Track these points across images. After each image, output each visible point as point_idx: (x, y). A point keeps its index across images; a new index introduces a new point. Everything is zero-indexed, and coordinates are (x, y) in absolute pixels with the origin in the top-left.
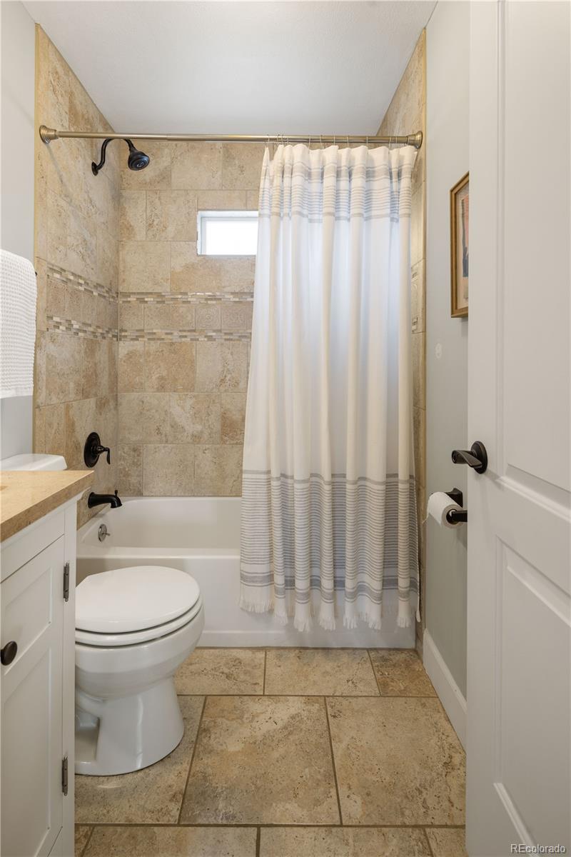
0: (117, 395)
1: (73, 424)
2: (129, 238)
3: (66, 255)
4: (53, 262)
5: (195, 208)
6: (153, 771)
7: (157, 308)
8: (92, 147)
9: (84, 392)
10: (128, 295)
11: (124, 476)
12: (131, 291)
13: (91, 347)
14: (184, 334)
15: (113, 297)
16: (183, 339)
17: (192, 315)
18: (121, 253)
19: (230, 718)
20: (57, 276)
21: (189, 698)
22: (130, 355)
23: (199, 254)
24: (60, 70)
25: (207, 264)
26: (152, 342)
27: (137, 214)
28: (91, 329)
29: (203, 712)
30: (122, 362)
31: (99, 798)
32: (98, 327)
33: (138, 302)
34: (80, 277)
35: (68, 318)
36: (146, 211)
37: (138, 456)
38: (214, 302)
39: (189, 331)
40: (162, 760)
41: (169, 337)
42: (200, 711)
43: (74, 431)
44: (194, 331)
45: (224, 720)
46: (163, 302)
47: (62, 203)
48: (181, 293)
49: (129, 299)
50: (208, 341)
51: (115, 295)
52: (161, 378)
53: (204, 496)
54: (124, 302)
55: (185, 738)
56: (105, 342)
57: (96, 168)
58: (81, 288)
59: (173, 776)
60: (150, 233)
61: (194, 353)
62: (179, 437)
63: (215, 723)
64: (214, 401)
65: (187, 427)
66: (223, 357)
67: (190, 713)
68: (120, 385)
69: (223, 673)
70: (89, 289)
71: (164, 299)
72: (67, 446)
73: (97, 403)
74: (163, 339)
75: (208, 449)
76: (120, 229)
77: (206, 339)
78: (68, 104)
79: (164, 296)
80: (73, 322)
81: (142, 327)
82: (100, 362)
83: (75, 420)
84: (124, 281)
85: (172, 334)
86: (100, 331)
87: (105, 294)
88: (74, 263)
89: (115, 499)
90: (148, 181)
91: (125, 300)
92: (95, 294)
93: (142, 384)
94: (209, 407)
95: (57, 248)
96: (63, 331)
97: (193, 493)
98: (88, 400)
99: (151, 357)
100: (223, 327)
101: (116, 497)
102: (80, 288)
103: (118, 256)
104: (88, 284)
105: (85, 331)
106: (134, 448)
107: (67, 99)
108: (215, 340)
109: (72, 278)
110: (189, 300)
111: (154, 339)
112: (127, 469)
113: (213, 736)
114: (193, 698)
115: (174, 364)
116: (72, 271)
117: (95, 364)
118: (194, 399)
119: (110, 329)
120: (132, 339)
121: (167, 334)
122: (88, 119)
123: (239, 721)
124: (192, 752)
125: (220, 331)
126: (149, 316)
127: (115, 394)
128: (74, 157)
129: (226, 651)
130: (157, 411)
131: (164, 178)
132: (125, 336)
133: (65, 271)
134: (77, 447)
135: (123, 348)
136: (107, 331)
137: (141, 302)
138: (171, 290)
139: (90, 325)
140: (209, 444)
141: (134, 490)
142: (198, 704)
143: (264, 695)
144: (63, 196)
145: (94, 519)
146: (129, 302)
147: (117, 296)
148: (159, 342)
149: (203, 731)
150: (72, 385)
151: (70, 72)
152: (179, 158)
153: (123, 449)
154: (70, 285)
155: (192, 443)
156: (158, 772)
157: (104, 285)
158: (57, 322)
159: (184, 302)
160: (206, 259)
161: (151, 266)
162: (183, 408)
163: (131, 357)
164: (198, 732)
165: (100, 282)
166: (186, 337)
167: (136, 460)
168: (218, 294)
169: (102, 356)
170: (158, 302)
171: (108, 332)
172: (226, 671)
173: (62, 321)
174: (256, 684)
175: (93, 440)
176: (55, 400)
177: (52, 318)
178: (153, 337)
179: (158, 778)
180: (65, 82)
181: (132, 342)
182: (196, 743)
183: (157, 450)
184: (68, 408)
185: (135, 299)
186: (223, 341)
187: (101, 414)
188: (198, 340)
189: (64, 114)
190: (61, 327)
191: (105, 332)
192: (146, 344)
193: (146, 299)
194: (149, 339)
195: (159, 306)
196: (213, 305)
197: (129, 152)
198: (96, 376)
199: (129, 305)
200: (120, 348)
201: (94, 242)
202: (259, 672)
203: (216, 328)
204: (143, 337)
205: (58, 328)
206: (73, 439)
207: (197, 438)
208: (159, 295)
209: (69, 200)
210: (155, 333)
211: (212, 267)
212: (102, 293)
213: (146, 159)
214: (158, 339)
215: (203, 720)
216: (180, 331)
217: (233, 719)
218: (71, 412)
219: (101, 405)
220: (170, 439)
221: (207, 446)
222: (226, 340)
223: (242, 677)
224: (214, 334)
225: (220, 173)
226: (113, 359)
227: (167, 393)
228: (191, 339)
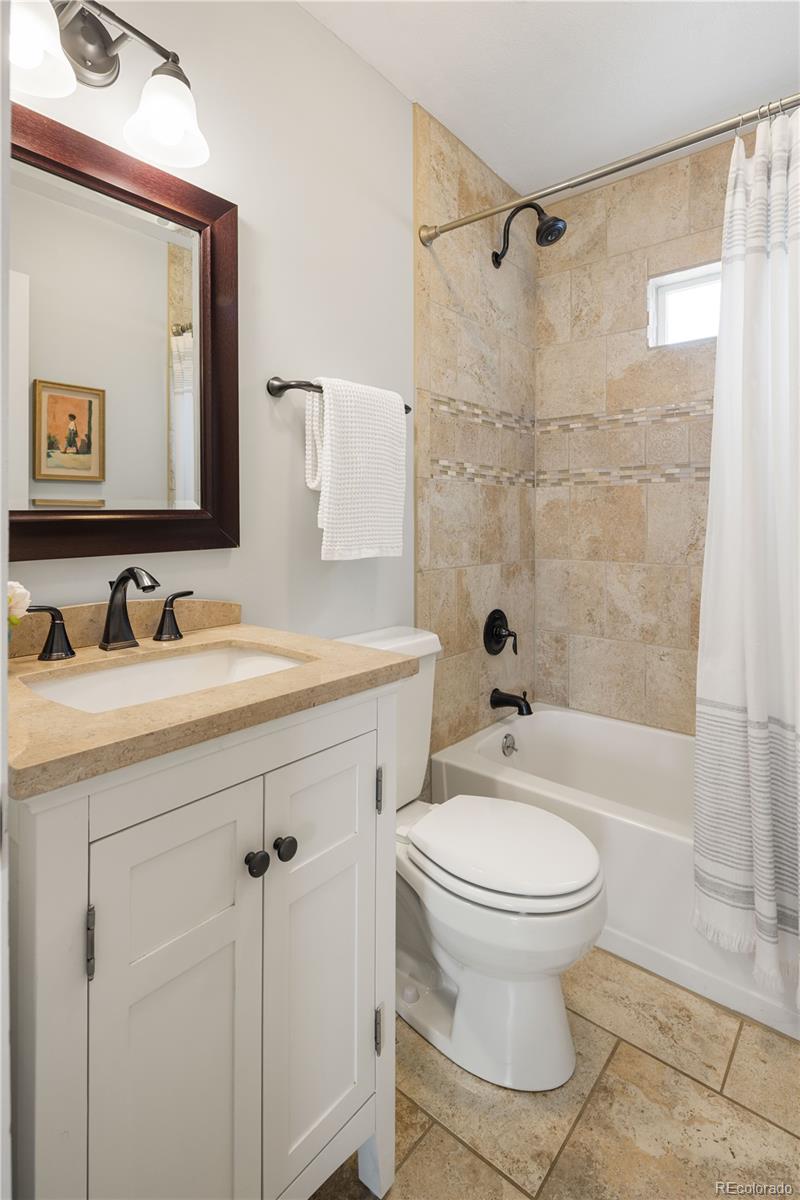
0: (533, 562)
1: (468, 595)
2: (548, 343)
3: (456, 380)
4: (438, 392)
5: (644, 276)
6: (519, 1100)
7: (587, 437)
8: (492, 231)
9: (483, 555)
10: (546, 422)
11: (544, 675)
12: (550, 417)
13: (493, 496)
14: (628, 473)
15: (526, 428)
16: (627, 481)
17: (640, 443)
18: (538, 365)
19: (651, 1096)
20: (444, 408)
21: (593, 1027)
22: (551, 506)
23: (651, 346)
24: (446, 148)
25: (665, 360)
26: (580, 487)
27: (557, 308)
28: (493, 473)
29: (609, 1060)
30: (541, 517)
31: (447, 1090)
32: (503, 469)
33: (561, 430)
34: (476, 406)
35: (460, 460)
36: (570, 299)
37: (562, 649)
38: (676, 419)
39: (636, 468)
40: (534, 1092)
41: (605, 478)
42: (605, 1056)
43: (469, 605)
44: (644, 467)
45: (639, 1092)
46: (596, 427)
47: (451, 315)
48: (623, 412)
49: (549, 428)
50: (667, 481)
51: (530, 425)
52: (594, 540)
53: (662, 728)
54: (542, 433)
55: (574, 1083)
56: (514, 490)
57: (497, 259)
58: (478, 420)
59: (543, 1125)
60: (577, 329)
61: (644, 501)
62: (622, 630)
63: (624, 1088)
64: (677, 578)
65: (633, 617)
66: (692, 509)
67: (588, 1049)
68: (538, 548)
69: (655, 1018)
70: (490, 420)
71: (597, 423)
72: (459, 624)
73: (502, 571)
74: (596, 482)
75: (668, 654)
76: (536, 331)
77: (663, 480)
78: (456, 187)
79: (597, 418)
80: (466, 465)
81: (566, 467)
82: (506, 516)
83: (471, 590)
84: (542, 403)
85: (609, 473)
86: (507, 474)
87: (514, 425)
88: (468, 389)
89: (523, 703)
90: (574, 254)
91: (544, 430)
92: (499, 425)
93: (566, 547)
94: (668, 587)
95: (443, 374)
96: (452, 477)
97: (644, 720)
98: (489, 566)
99: (580, 509)
100: (692, 460)
101: (524, 700)
102: (476, 420)
103: (534, 370)
104: (487, 413)
105: (484, 476)
106: (557, 637)
107: (455, 181)
108: (678, 480)
109: (464, 408)
110: (635, 420)
111: (582, 483)
112: (547, 666)
113: (616, 1106)
114: (599, 1030)
115: (612, 519)
116: (465, 399)
117: (500, 519)
118: (644, 575)
119: (522, 472)
120: (553, 484)
121: (601, 474)
122: (486, 196)
123: (665, 1109)
124: (579, 1110)
125: (687, 465)
126: (575, 450)
127: (530, 560)
128: (467, 251)
129: (668, 985)
130: (588, 587)
131: (597, 243)
132: (544, 481)
133: (454, 401)
134: (473, 624)
135: (542, 497)
136: (516, 475)
137: (564, 430)
138: (607, 408)
139: (491, 468)
140: (669, 647)
141: (557, 696)
142: (605, 1045)
143: (720, 1093)
144: (451, 306)
145: (499, 724)
146: (549, 432)
147: (533, 425)
148: (590, 486)
149: (601, 1089)
150: (465, 545)
151: (460, 146)
152: (618, 207)
153: (542, 637)
154: (461, 417)
155: (641, 642)
156: (526, 1107)
157: (512, 412)
158: (444, 467)
159: (627, 424)
160: (663, 351)
161: (579, 377)
162: (626, 586)
163: (551, 509)
164: (595, 1085)
165: (505, 409)
166: (630, 477)
167: (559, 655)
168: (683, 405)
169: (509, 507)
170: (589, 428)
171: (518, 476)
172: (661, 1017)
173: (451, 465)
174: (710, 1067)
175: (496, 619)
176: (442, 564)
177: (437, 461)
178: (582, 480)
179: (523, 1115)
180: (452, 161)
181: (552, 488)
182: (588, 1100)
183: (588, 645)
184: (460, 575)
185: (557, 427)
186: (692, 481)
187: (508, 585)
188: (649, 481)
189: (452, 201)
190: (449, 473)
191: (514, 476)
192: (572, 490)
193: (571, 426)
194: (576, 483)
195: (590, 433)
196: (675, 424)
197: (538, 221)
198: (501, 534)
199: (549, 436)
200: (538, 497)
201: (496, 357)
202: (720, 1052)
203: (679, 461)
204: (568, 480)
205: (446, 473)
206: (468, 615)
207: (649, 635)
208: (590, 417)
209: (459, 309)
210: (584, 474)
211: (672, 364)
212: (509, 424)
213: (560, 225)
214: (588, 482)
215: (608, 1072)
216: (622, 468)
217: (656, 1101)
218: (465, 580)
219: (510, 574)
220: (607, 631)
221: (666, 650)
222: (698, 479)
223: (687, 1042)
224: (677, 470)
225: (685, 208)
226: (527, 513)
227: (603, 563)
228: (640, 481)
